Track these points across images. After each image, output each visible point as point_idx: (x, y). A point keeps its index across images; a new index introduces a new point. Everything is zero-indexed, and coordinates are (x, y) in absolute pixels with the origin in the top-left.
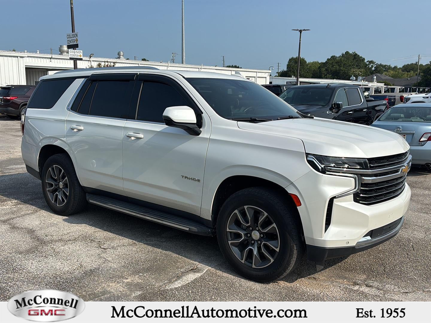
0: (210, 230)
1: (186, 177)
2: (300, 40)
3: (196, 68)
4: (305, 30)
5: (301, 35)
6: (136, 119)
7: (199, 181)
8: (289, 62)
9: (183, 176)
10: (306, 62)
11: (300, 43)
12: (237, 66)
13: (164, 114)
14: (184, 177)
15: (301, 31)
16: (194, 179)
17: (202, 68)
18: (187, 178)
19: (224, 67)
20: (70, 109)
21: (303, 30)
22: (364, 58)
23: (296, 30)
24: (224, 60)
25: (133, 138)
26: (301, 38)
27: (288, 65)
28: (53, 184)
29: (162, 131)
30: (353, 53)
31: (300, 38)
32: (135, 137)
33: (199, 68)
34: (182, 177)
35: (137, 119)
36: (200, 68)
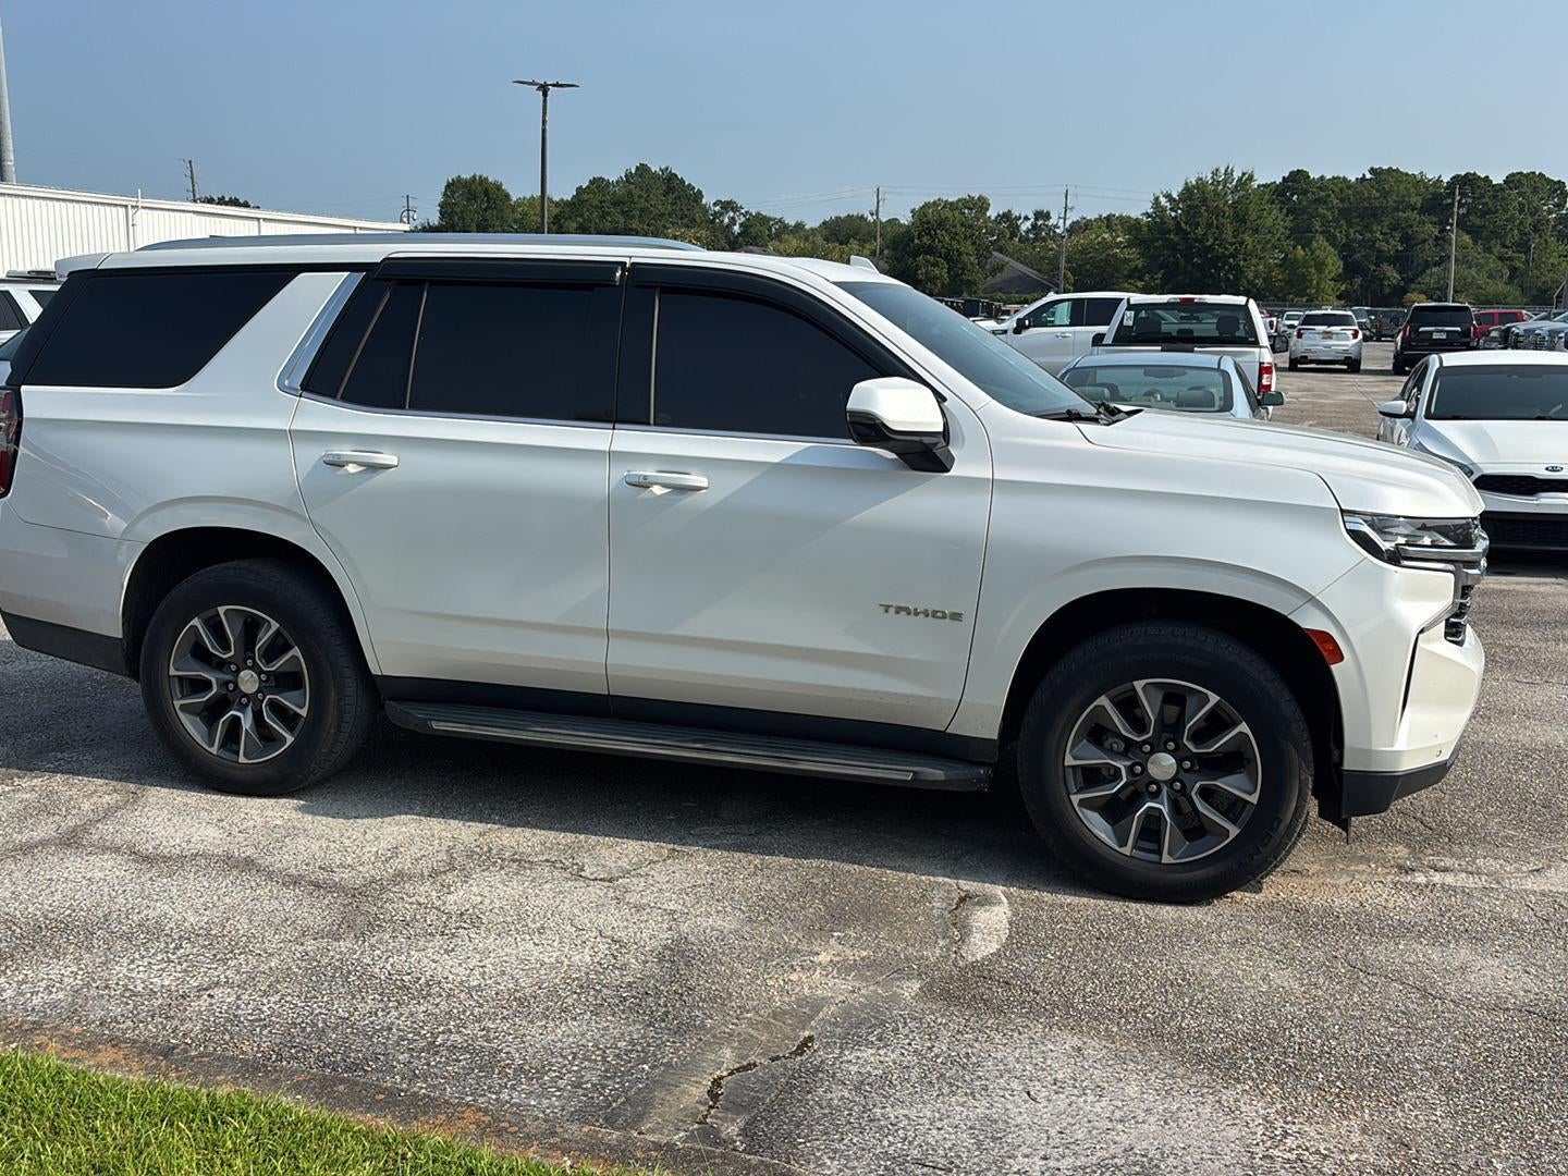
0: (982, 772)
1: (899, 610)
2: (544, 122)
3: (116, 205)
4: (562, 86)
5: (545, 101)
6: (652, 422)
7: (956, 617)
8: (445, 195)
9: (887, 608)
10: (507, 196)
11: (544, 131)
12: (241, 201)
13: (850, 406)
14: (892, 610)
15: (544, 88)
16: (935, 612)
17: (140, 204)
18: (903, 613)
19: (195, 201)
20: (297, 390)
21: (554, 85)
22: (700, 192)
23: (530, 84)
24: (192, 177)
25: (657, 490)
26: (548, 114)
27: (442, 205)
28: (210, 682)
29: (790, 462)
30: (661, 169)
31: (544, 114)
32: (664, 486)
33: (126, 206)
34: (883, 609)
35: (655, 424)
36: (132, 207)
